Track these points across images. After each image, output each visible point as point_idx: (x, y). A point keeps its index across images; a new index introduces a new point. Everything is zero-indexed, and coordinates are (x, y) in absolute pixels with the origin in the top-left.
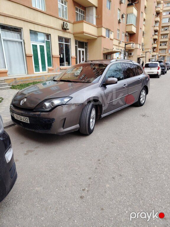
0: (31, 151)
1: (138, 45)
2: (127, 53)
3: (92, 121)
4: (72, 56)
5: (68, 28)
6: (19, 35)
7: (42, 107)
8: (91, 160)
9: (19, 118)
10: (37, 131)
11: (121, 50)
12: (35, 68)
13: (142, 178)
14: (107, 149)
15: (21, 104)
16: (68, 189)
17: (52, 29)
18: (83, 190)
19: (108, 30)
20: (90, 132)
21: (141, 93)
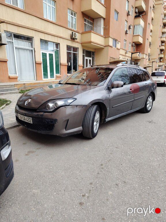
0: (32, 152)
1: (145, 55)
2: (133, 62)
3: (96, 125)
4: (79, 64)
5: (76, 38)
6: (30, 44)
7: (45, 108)
8: (93, 164)
9: (23, 119)
10: (39, 132)
11: (128, 59)
12: (44, 75)
13: (148, 187)
14: (111, 153)
15: (25, 104)
16: (66, 193)
17: (61, 39)
18: (83, 196)
19: (115, 40)
20: (94, 135)
21: (147, 99)
